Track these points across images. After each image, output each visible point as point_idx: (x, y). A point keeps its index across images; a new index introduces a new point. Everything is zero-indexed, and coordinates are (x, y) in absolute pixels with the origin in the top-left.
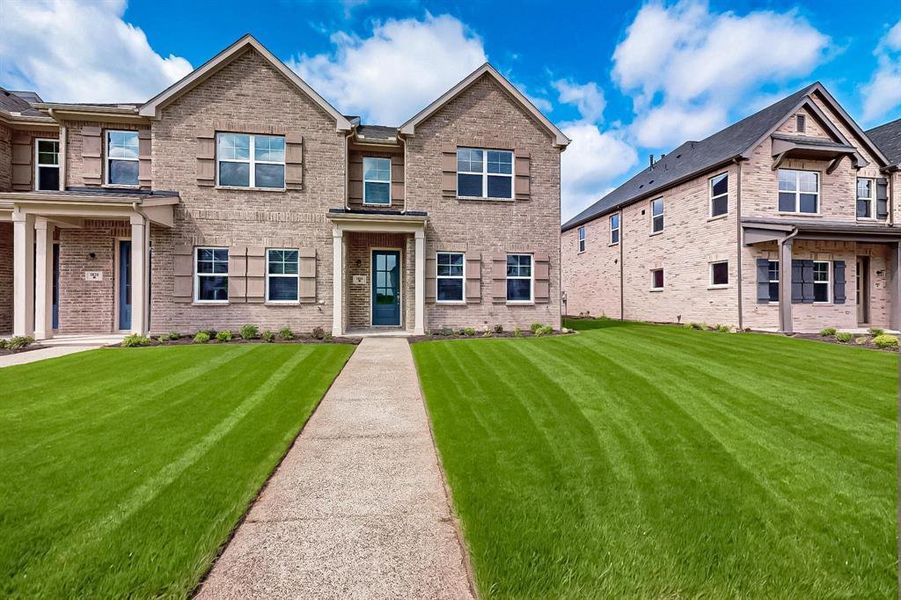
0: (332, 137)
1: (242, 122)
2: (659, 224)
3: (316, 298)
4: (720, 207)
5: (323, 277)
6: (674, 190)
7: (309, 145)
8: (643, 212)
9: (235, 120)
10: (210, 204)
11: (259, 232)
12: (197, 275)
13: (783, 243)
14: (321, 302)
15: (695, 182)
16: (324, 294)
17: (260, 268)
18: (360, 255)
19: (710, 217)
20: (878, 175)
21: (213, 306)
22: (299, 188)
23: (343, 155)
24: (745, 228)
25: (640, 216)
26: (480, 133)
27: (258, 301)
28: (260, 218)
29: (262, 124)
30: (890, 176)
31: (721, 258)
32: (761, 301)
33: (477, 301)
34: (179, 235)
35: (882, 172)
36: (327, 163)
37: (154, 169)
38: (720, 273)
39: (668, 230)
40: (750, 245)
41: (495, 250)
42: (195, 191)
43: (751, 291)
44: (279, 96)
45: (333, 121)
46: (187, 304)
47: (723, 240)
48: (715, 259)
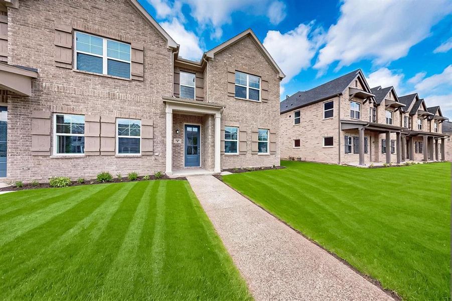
0: (165, 52)
1: (97, 27)
2: (298, 121)
3: (153, 151)
4: (329, 114)
5: (159, 138)
6: (306, 108)
7: (148, 53)
8: (290, 116)
9: (90, 24)
10: (68, 82)
11: (110, 106)
12: (55, 135)
13: (362, 129)
14: (157, 154)
15: (316, 104)
16: (159, 149)
17: (111, 131)
18: (178, 126)
19: (324, 119)
20: (373, 107)
21: (71, 158)
22: (140, 79)
23: (171, 64)
24: (342, 123)
25: (288, 118)
26: (246, 65)
27: (110, 154)
28: (112, 97)
29: (113, 33)
30: (377, 107)
31: (330, 135)
32: (346, 153)
33: (245, 153)
34: (38, 102)
36: (160, 66)
37: (10, 47)
38: (329, 141)
39: (302, 123)
40: (343, 130)
41: (253, 127)
42: (53, 70)
43: (343, 149)
44: (126, 16)
45: (165, 40)
46: (45, 156)
47: (331, 128)
48: (326, 136)
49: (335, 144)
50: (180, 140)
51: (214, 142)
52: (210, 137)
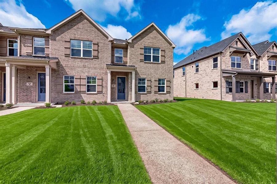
0: (107, 42)
1: (79, 36)
2: (197, 70)
3: (102, 91)
4: (215, 66)
5: (104, 85)
6: (202, 61)
7: (99, 44)
8: (193, 67)
9: (76, 36)
10: (69, 62)
11: (84, 71)
12: (64, 84)
13: (233, 76)
14: (103, 92)
15: (208, 58)
16: (105, 90)
17: (84, 82)
18: (114, 78)
19: (213, 69)
21: (70, 94)
22: (97, 57)
23: (110, 48)
24: (223, 72)
25: (191, 68)
26: (150, 43)
27: (84, 92)
28: (84, 67)
29: (85, 37)
30: (259, 58)
31: (216, 80)
32: (227, 92)
33: (150, 92)
34: (58, 71)
35: (257, 57)
36: (105, 50)
37: (50, 50)
38: (215, 84)
39: (200, 72)
40: (224, 77)
41: (155, 77)
42: (64, 57)
43: (224, 90)
44: (90, 29)
45: (107, 38)
46: (61, 93)
47: (217, 76)
48: (214, 81)
49: (219, 86)
50: (115, 85)
51: (131, 86)
52: (130, 84)
